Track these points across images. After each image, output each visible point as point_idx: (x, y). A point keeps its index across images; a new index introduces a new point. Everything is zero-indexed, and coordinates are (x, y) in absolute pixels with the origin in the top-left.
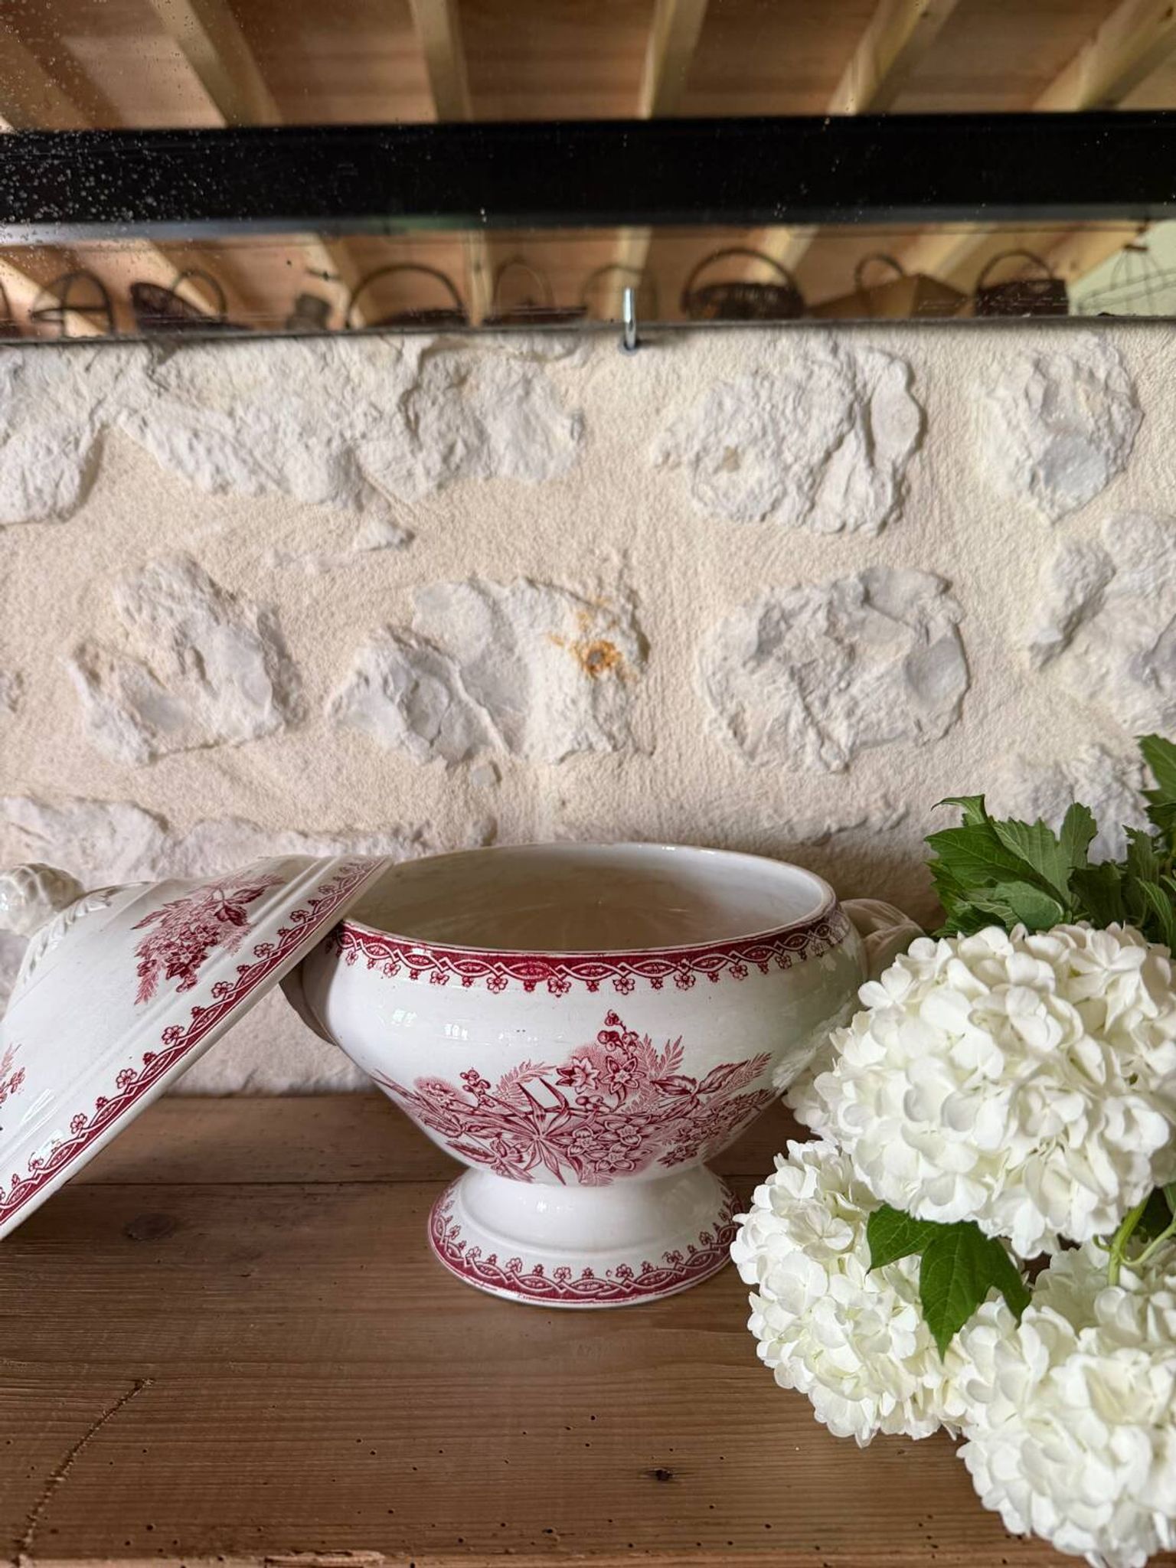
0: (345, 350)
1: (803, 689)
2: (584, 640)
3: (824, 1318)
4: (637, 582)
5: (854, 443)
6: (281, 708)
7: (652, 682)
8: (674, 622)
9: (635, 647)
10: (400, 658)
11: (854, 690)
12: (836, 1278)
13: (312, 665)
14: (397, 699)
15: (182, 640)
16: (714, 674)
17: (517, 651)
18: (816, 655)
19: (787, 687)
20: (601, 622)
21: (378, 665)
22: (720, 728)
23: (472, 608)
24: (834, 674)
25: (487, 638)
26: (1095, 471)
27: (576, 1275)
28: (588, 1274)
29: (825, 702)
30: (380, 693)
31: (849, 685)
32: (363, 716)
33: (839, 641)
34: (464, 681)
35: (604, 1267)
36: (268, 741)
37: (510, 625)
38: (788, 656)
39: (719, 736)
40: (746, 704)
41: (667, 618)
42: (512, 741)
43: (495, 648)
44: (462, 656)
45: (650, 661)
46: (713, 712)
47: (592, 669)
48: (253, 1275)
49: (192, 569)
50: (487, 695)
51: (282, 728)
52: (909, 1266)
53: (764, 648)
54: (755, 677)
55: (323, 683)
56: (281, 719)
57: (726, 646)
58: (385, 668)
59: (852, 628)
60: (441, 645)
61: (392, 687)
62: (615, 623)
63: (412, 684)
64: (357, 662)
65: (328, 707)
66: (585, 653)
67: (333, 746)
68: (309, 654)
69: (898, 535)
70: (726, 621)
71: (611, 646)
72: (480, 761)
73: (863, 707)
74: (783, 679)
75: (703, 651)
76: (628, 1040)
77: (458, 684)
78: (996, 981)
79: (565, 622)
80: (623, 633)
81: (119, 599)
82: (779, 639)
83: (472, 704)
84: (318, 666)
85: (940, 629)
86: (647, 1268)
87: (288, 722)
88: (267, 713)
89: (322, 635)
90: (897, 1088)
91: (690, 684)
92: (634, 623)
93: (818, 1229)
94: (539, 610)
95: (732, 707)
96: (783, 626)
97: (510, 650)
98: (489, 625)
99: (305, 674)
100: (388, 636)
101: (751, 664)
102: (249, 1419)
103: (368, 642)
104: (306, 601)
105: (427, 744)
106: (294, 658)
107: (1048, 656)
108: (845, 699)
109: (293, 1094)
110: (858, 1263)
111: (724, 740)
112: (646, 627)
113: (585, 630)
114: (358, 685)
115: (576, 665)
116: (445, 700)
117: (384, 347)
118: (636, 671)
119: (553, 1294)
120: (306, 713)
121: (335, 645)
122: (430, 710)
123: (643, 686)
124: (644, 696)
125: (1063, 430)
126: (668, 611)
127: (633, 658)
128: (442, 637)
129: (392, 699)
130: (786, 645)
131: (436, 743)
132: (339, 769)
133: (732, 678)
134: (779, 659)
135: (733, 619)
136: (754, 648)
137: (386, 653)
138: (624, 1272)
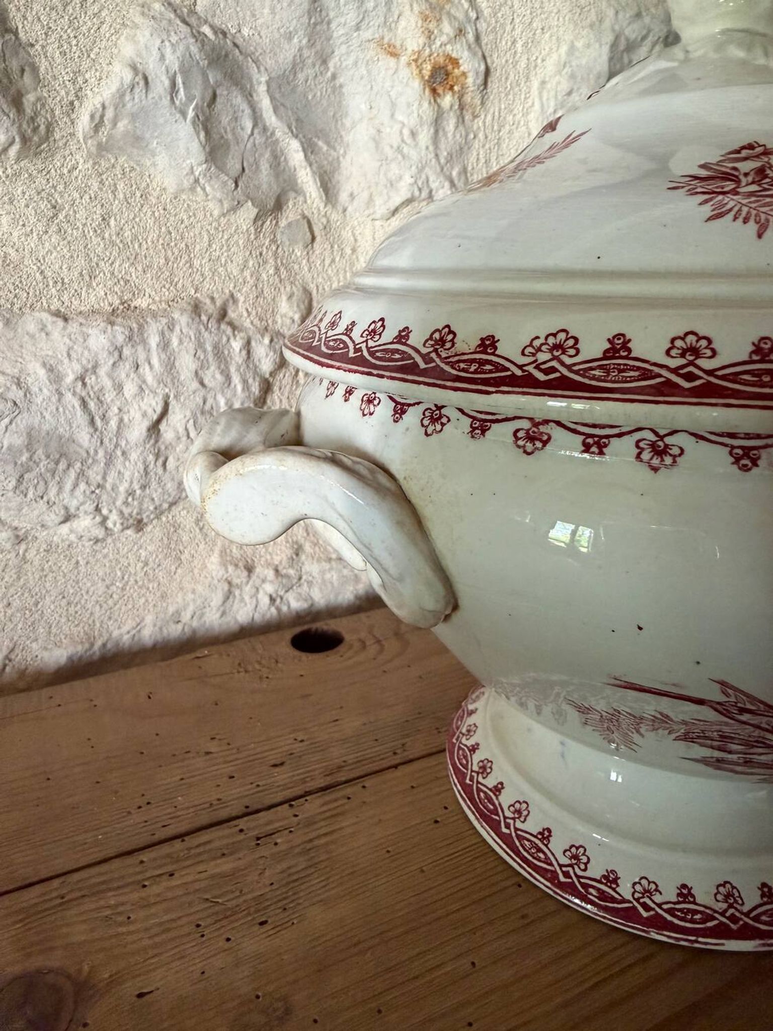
2: (427, 51)
7: (489, 117)
8: (514, 42)
9: (482, 67)
13: (52, 50)
14: (191, 114)
17: (333, 63)
20: (447, 28)
21: (162, 58)
25: (301, 38)
30: (166, 101)
32: (137, 140)
34: (272, 99)
37: (329, 23)
41: (507, 37)
42: (328, 188)
43: (309, 55)
44: (269, 62)
45: (489, 90)
47: (434, 91)
50: (300, 121)
51: (15, 149)
55: (74, 81)
56: (14, 132)
58: (173, 60)
60: (240, 41)
61: (182, 94)
62: (460, 32)
63: (209, 94)
64: (127, 50)
65: (84, 122)
66: (427, 68)
67: (93, 183)
68: (47, 33)
70: (572, 49)
71: (455, 62)
72: (290, 214)
75: (543, 83)
77: (265, 104)
79: (403, 23)
80: (469, 48)
83: (281, 131)
84: (63, 54)
87: (25, 140)
91: (527, 124)
92: (478, 38)
97: (325, 60)
98: (305, 20)
99: (43, 66)
103: (139, 19)
105: (230, 184)
106: (23, 36)
112: (486, 45)
113: (430, 36)
114: (132, 88)
115: (417, 84)
116: (249, 125)
118: (478, 99)
120: (50, 127)
121: (87, 23)
122: (230, 136)
123: (479, 122)
124: (481, 134)
126: (508, 28)
127: (479, 81)
129: (184, 114)
131: (241, 184)
132: (104, 219)
135: (579, 45)
137: (173, 39)
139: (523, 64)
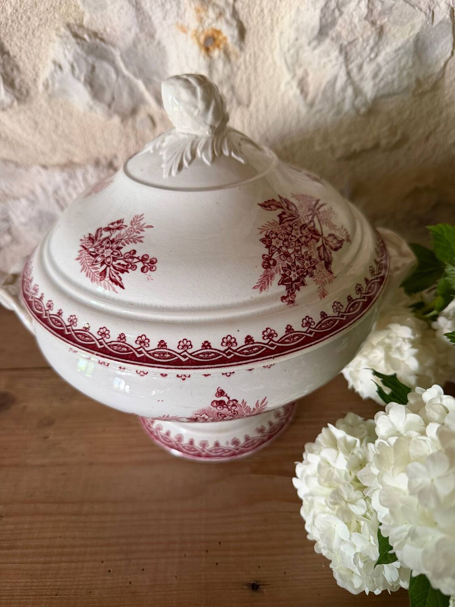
1: (347, 60)
2: (201, 29)
6: (10, 90)
7: (248, 57)
8: (262, 11)
9: (236, 33)
10: (79, 50)
11: (380, 59)
13: (24, 57)
14: (82, 78)
16: (289, 50)
17: (157, 36)
18: (357, 35)
19: (337, 59)
20: (212, 14)
21: (65, 56)
22: (292, 88)
23: (122, 8)
24: (368, 48)
25: (135, 29)
27: (211, 445)
28: (217, 444)
29: (360, 67)
30: (70, 75)
31: (376, 55)
32: (64, 91)
33: (373, 23)
34: (124, 62)
35: (225, 440)
36: (11, 112)
37: (150, 18)
38: (339, 36)
39: (291, 93)
40: (309, 71)
41: (257, 8)
43: (142, 36)
44: (121, 44)
45: (246, 41)
46: (287, 77)
47: (207, 50)
48: (51, 438)
50: (141, 70)
51: (16, 103)
53: (323, 31)
54: (317, 52)
55: (34, 69)
56: (13, 97)
57: (297, 30)
58: (70, 57)
59: (382, 13)
60: (105, 37)
61: (77, 71)
62: (221, 14)
63: (90, 68)
64: (52, 54)
65: (41, 88)
66: (202, 38)
67: (50, 112)
68: (20, 49)
70: (298, 11)
71: (219, 32)
72: (142, 115)
73: (383, 71)
74: (335, 53)
75: (281, 33)
76: (231, 404)
77: (121, 65)
79: (187, 14)
80: (227, 22)
82: (334, 23)
83: (132, 77)
84: (28, 58)
85: (442, 12)
86: (247, 438)
87: (18, 99)
89: (26, 35)
91: (273, 57)
92: (235, 13)
94: (168, 6)
95: (300, 72)
96: (337, 13)
97: (152, 36)
98: (135, 20)
99: (21, 64)
100: (68, 33)
101: (314, 43)
103: (56, 38)
104: (9, 10)
105: (106, 108)
106: (11, 53)
108: (373, 66)
111: (295, 96)
112: (243, 15)
113: (201, 20)
114: (55, 71)
115: (196, 48)
116: (113, 75)
118: (237, 49)
119: (199, 455)
120: (28, 92)
121: (36, 41)
122: (105, 84)
123: (241, 60)
124: (243, 67)
126: (258, 2)
127: (235, 40)
128: (105, 30)
129: (79, 79)
130: (338, 28)
131: (112, 107)
132: (57, 126)
133: (301, 52)
134: (332, 39)
135: (302, 8)
136: (316, 32)
137: (69, 47)
138: (236, 442)
139: (269, 22)
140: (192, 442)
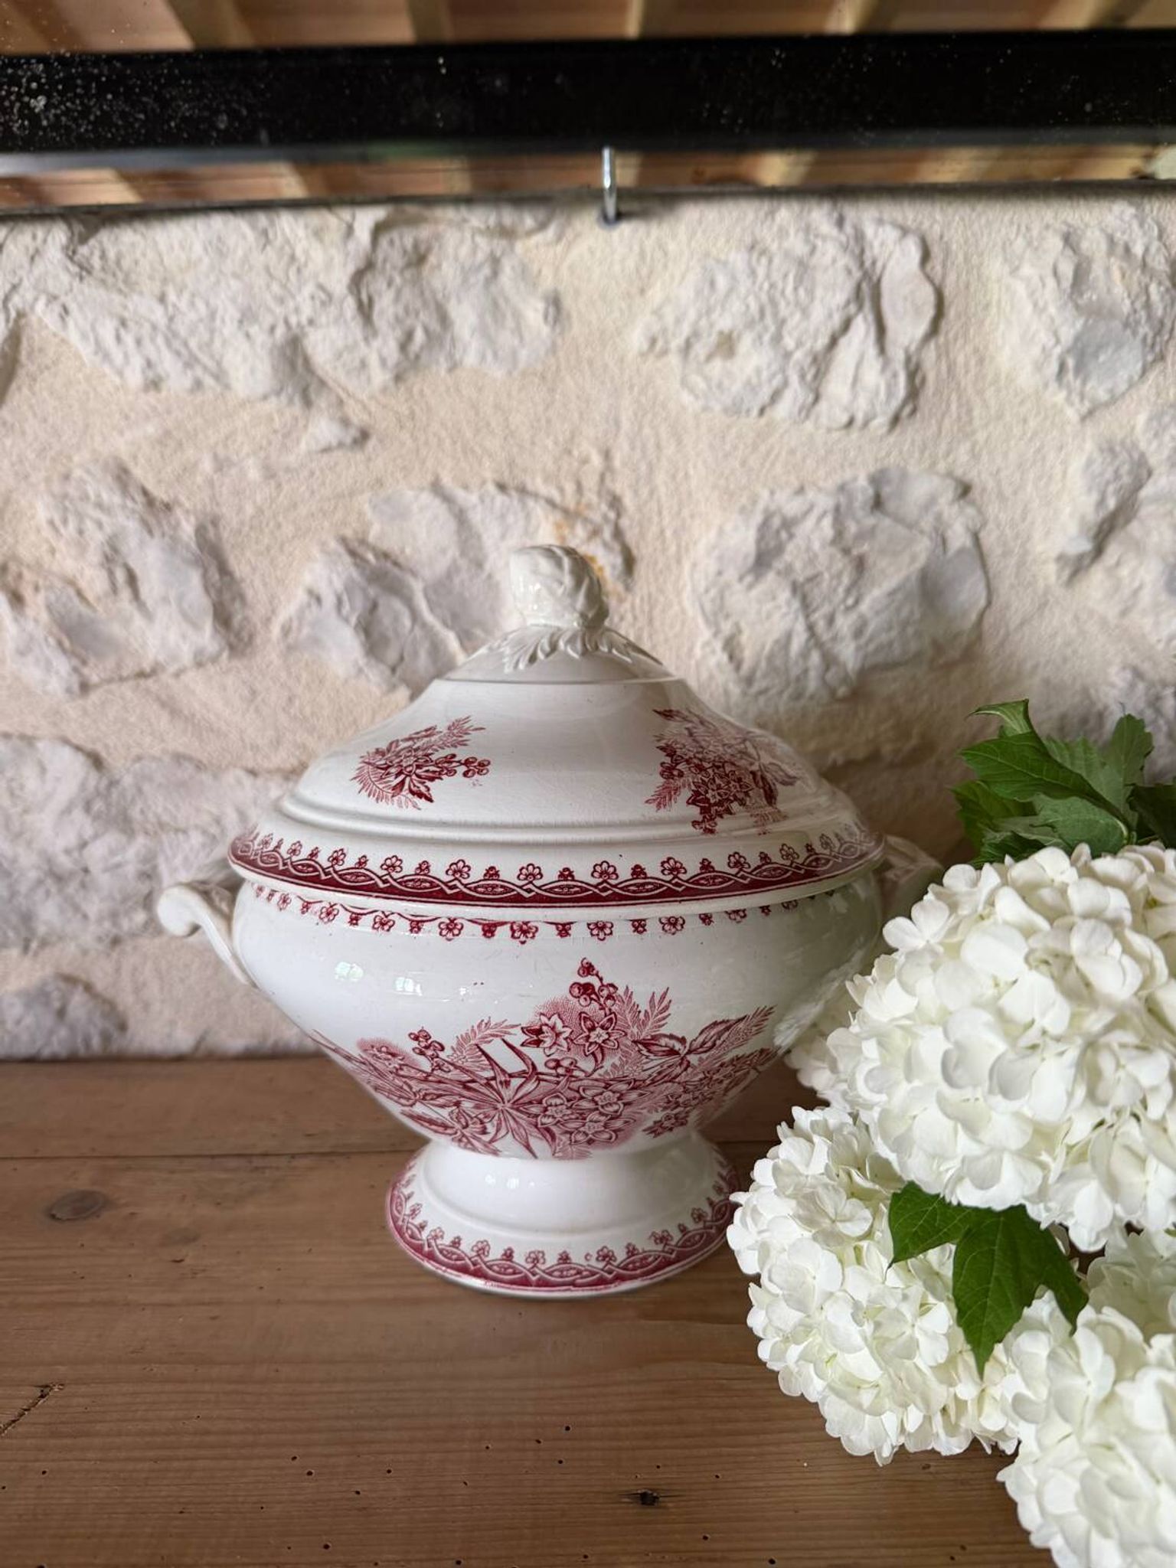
0: (287, 224)
1: (806, 607)
3: (839, 1316)
4: (620, 485)
5: (862, 328)
6: (223, 631)
7: (638, 601)
8: (662, 532)
9: (619, 561)
10: (355, 574)
11: (864, 607)
12: (852, 1270)
13: (257, 583)
14: (353, 620)
15: (112, 556)
16: (707, 591)
17: (487, 567)
18: (820, 568)
19: (788, 604)
20: (581, 531)
21: (331, 582)
22: (713, 652)
23: (436, 518)
24: (841, 590)
25: (453, 552)
26: (1131, 360)
27: (551, 1260)
28: (565, 1258)
29: (831, 620)
30: (334, 614)
31: (857, 602)
32: (315, 641)
33: (846, 551)
34: (429, 601)
35: (583, 1251)
36: (212, 669)
37: (479, 537)
38: (789, 569)
39: (712, 661)
40: (743, 625)
41: (654, 529)
43: (463, 563)
44: (427, 573)
45: (636, 575)
46: (706, 634)
48: (188, 1261)
49: (122, 476)
50: (455, 616)
51: (225, 655)
52: (941, 1258)
53: (762, 561)
54: (754, 593)
55: (271, 603)
56: (223, 643)
57: (720, 558)
58: (339, 585)
59: (861, 536)
60: (401, 560)
61: (346, 608)
62: (595, 533)
63: (369, 605)
64: (307, 578)
65: (276, 631)
67: (283, 675)
68: (254, 569)
69: (912, 433)
70: (721, 531)
71: (592, 559)
73: (871, 628)
74: (784, 595)
75: (694, 565)
76: (605, 993)
77: (422, 605)
78: (1057, 914)
79: (538, 532)
80: (605, 545)
81: (42, 511)
82: (780, 549)
83: (438, 626)
84: (265, 585)
85: (959, 538)
86: (631, 1251)
87: (232, 648)
88: (207, 637)
89: (268, 549)
90: (932, 1047)
91: (680, 603)
92: (618, 534)
93: (831, 1211)
94: (511, 519)
95: (727, 627)
96: (784, 535)
97: (479, 565)
98: (455, 537)
99: (250, 594)
100: (342, 550)
101: (749, 579)
102: (167, 1434)
103: (318, 555)
104: (249, 510)
105: (388, 672)
106: (237, 574)
107: (1077, 568)
108: (853, 617)
109: (249, 1057)
110: (879, 1253)
111: (719, 665)
112: (631, 537)
114: (309, 605)
116: (407, 622)
117: (332, 221)
118: (620, 588)
119: (525, 1282)
120: (251, 637)
121: (283, 560)
122: (390, 634)
123: (627, 605)
124: (629, 617)
125: (1096, 313)
126: (656, 519)
127: (617, 572)
128: (403, 551)
129: (347, 620)
130: (787, 557)
131: (399, 672)
132: (290, 700)
133: (727, 594)
134: (779, 573)
135: (728, 527)
136: (751, 560)
137: (340, 569)
138: (606, 1256)
139: (673, 549)
140: (508, 1255)
